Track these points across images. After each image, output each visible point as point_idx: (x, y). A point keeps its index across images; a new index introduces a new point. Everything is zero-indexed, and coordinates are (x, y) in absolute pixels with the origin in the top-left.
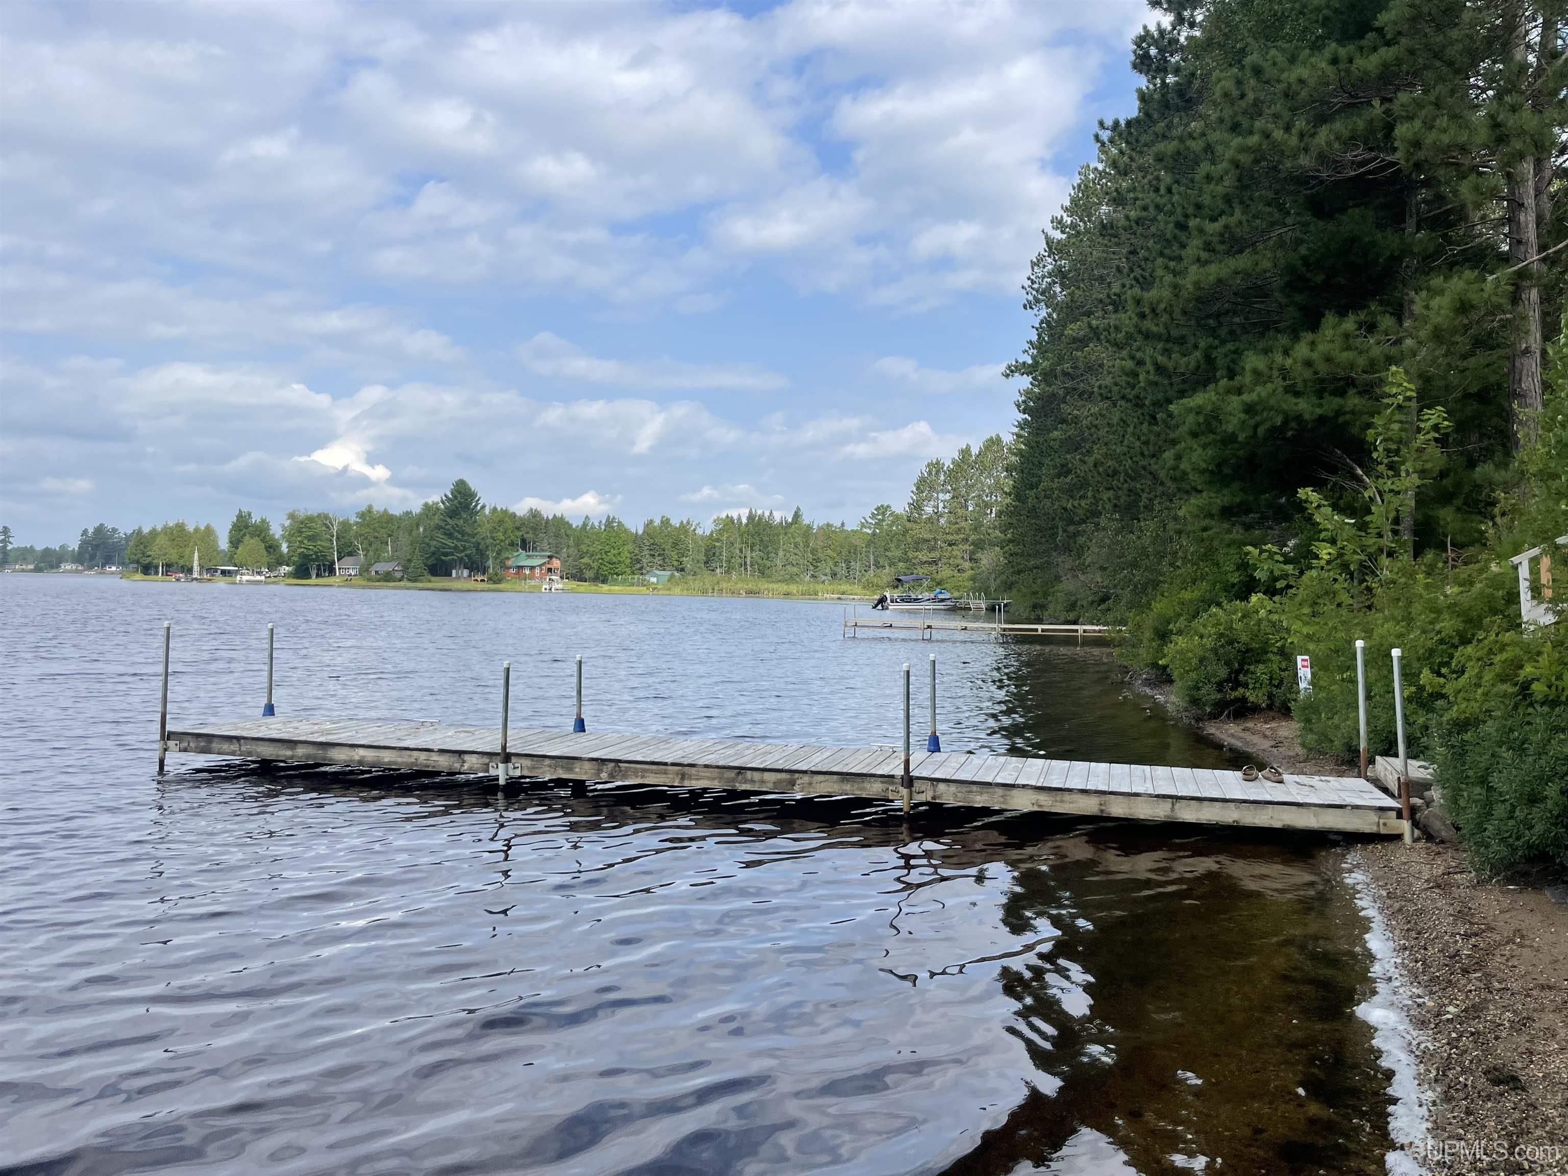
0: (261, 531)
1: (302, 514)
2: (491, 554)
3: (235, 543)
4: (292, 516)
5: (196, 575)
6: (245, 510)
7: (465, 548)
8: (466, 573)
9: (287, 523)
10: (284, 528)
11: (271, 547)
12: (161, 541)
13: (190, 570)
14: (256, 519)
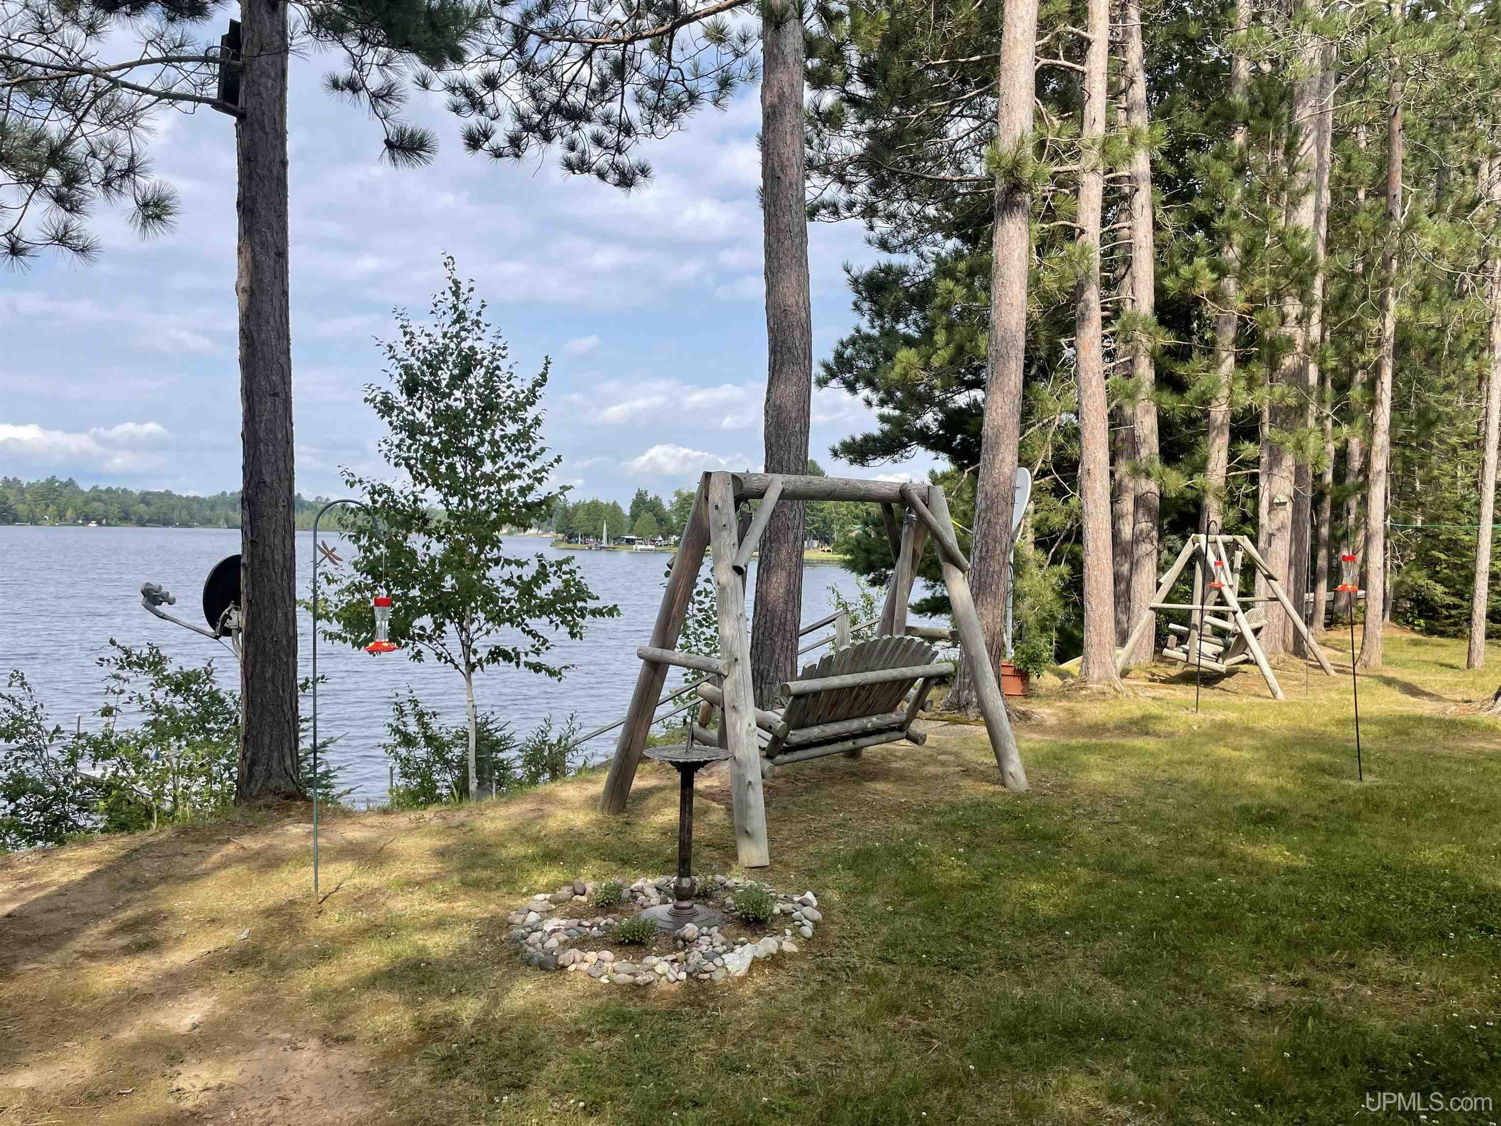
0: (654, 507)
1: (685, 492)
2: (835, 527)
3: (635, 516)
4: (678, 494)
5: (605, 544)
6: (643, 489)
7: (813, 522)
8: (816, 543)
9: (675, 499)
10: (672, 504)
11: (662, 520)
12: (581, 514)
13: (599, 537)
14: (651, 496)
